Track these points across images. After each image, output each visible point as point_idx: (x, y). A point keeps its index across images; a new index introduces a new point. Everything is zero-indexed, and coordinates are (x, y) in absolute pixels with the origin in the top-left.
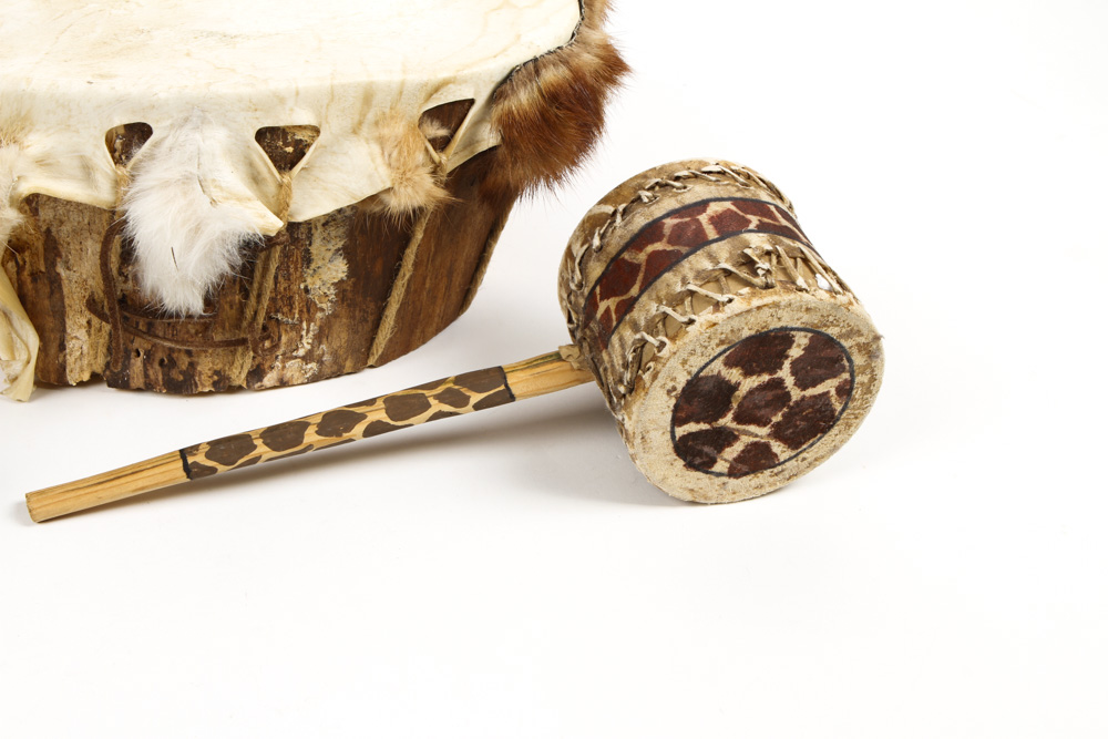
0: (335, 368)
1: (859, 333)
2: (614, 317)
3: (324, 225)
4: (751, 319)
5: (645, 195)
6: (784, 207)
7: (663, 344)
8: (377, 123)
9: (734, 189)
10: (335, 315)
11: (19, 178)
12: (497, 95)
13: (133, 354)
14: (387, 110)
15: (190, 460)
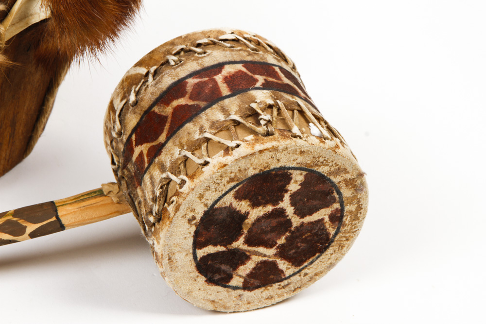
1: (345, 171)
2: (146, 159)
4: (255, 160)
5: (172, 59)
6: (288, 68)
7: (183, 182)
9: (245, 54)
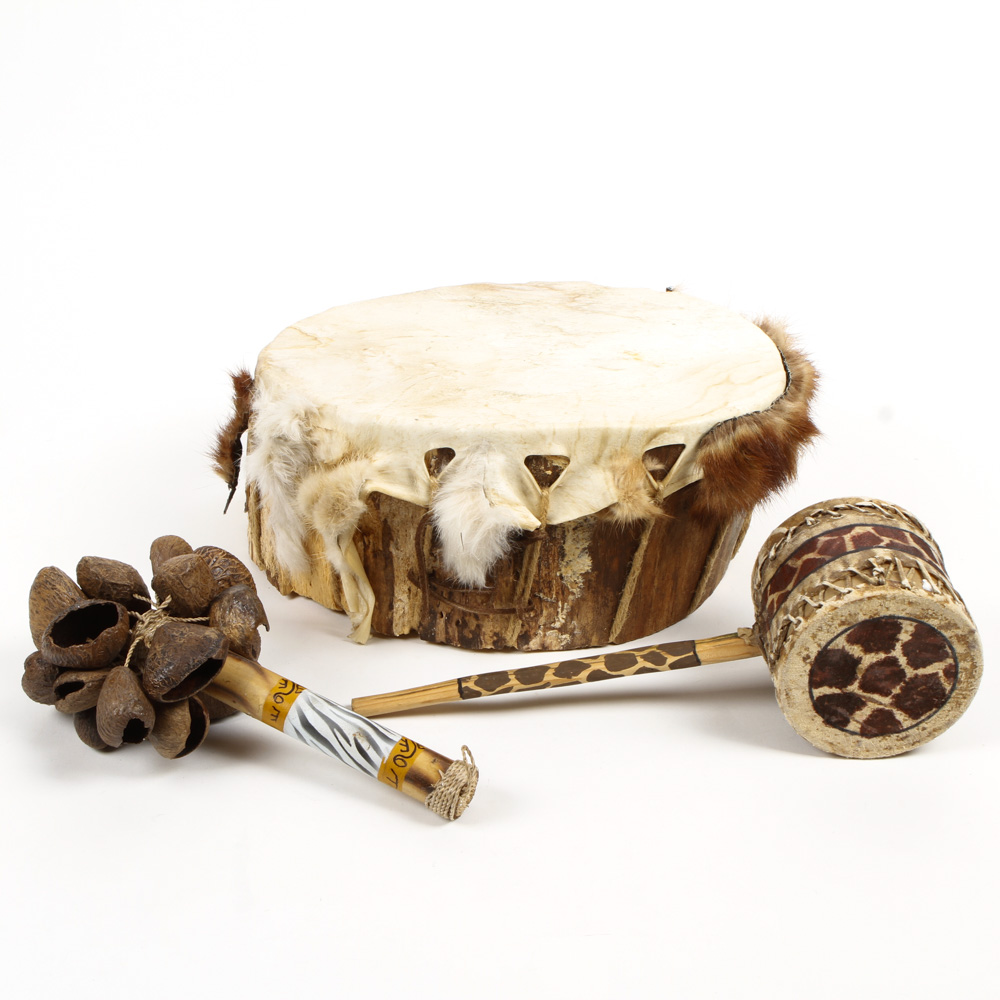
0: (584, 641)
1: (956, 626)
2: (776, 606)
3: (574, 529)
4: (864, 606)
5: (810, 520)
6: (922, 536)
7: (799, 622)
8: (611, 458)
9: (878, 519)
10: (583, 599)
11: (366, 480)
12: (703, 442)
13: (439, 615)
14: (619, 449)
15: (464, 685)
